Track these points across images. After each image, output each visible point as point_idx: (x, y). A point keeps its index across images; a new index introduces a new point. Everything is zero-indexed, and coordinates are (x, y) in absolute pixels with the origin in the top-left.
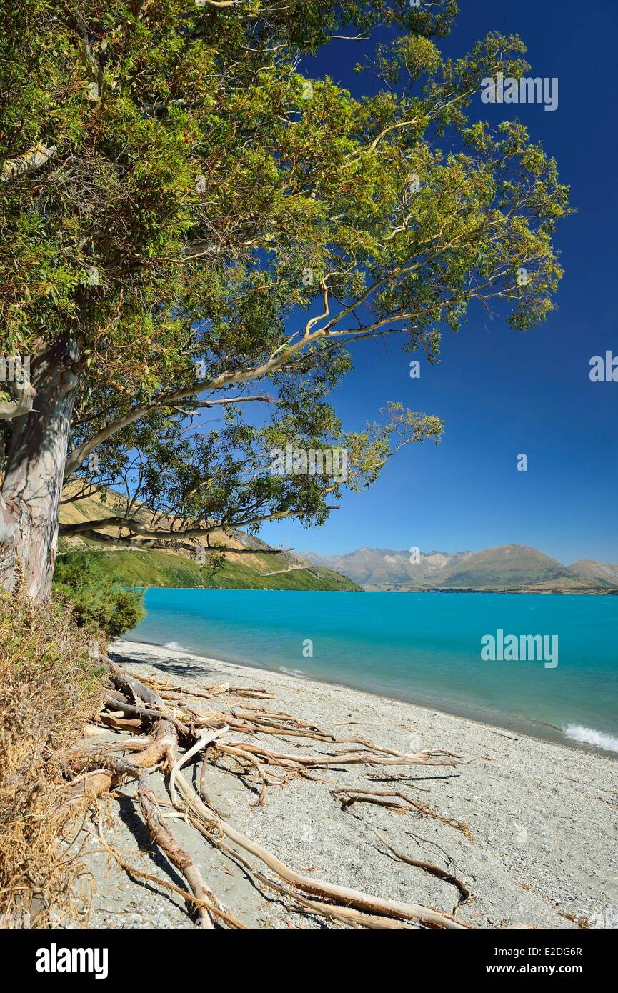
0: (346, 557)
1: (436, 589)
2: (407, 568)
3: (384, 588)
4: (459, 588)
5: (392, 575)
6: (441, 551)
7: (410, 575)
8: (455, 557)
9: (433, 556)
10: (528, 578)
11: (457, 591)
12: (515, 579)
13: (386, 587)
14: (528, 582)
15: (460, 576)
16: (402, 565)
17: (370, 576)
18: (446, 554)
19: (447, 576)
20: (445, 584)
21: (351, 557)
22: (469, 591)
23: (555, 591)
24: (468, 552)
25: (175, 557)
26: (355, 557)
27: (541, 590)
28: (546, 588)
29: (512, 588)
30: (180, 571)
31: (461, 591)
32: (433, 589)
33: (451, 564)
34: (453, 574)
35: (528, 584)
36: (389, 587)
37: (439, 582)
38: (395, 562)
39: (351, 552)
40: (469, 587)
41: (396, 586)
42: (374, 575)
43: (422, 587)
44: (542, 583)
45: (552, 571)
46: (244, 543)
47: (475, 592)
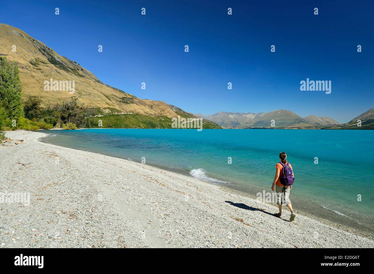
0: (213, 115)
1: (250, 128)
2: (238, 120)
3: (229, 128)
4: (259, 127)
5: (232, 122)
6: (252, 113)
7: (239, 122)
8: (258, 115)
9: (249, 115)
10: (288, 123)
11: (259, 128)
12: (282, 123)
13: (229, 127)
14: (287, 124)
15: (259, 122)
16: (236, 119)
17: (223, 123)
18: (254, 114)
19: (255, 122)
20: (253, 126)
21: (216, 115)
22: (264, 128)
23: (299, 128)
24: (263, 113)
25: (147, 116)
26: (217, 115)
27: (293, 128)
28: (295, 127)
29: (281, 127)
30: (150, 122)
31: (260, 128)
32: (249, 128)
33: (256, 118)
34: (257, 122)
35: (287, 125)
36: (231, 127)
37: (251, 125)
38: (233, 117)
39: (216, 113)
40: (263, 127)
41: (234, 127)
42: (225, 122)
43: (244, 127)
44: (293, 125)
45: (297, 120)
46: (174, 110)
47: (266, 129)
